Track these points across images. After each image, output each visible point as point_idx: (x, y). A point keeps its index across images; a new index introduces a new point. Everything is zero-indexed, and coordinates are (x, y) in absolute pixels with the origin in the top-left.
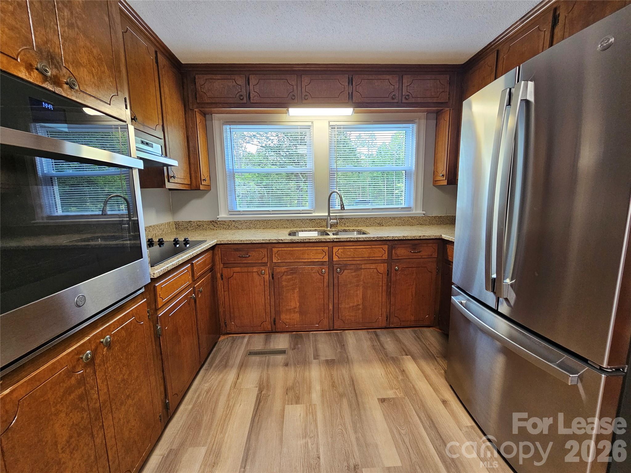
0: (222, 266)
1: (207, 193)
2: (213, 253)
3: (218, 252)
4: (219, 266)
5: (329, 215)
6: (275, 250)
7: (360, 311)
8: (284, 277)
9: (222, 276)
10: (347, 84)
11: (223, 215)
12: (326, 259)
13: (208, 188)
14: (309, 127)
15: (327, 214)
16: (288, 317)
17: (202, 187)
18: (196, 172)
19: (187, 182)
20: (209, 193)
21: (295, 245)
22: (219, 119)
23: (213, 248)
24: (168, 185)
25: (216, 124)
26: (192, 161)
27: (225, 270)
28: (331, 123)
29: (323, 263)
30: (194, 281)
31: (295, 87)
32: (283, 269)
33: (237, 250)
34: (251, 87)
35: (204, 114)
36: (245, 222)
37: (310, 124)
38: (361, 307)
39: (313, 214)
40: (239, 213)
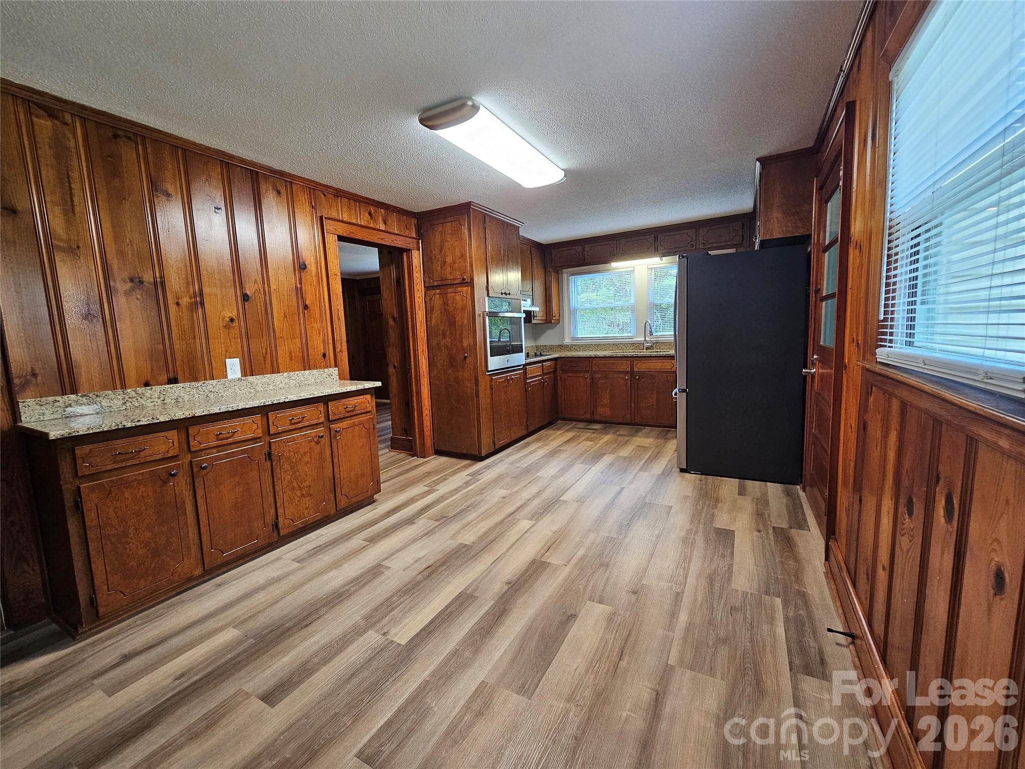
0: (561, 372)
1: (556, 326)
2: (556, 363)
3: (559, 363)
4: (559, 372)
5: (645, 340)
6: (594, 362)
7: (655, 411)
8: (600, 381)
9: (561, 378)
10: (653, 241)
11: (567, 341)
12: (629, 369)
13: (558, 321)
14: (632, 271)
15: (643, 339)
16: (602, 410)
17: (553, 321)
18: (550, 312)
19: (544, 318)
20: (558, 326)
21: (607, 359)
22: (567, 273)
23: (556, 359)
24: (533, 322)
25: (565, 276)
26: (548, 304)
27: (563, 375)
28: (649, 267)
29: (626, 373)
30: (544, 374)
31: (615, 249)
32: (599, 376)
33: (570, 362)
34: (586, 253)
35: (557, 272)
36: (582, 346)
37: (632, 269)
38: (655, 407)
39: (635, 340)
40: (578, 339)
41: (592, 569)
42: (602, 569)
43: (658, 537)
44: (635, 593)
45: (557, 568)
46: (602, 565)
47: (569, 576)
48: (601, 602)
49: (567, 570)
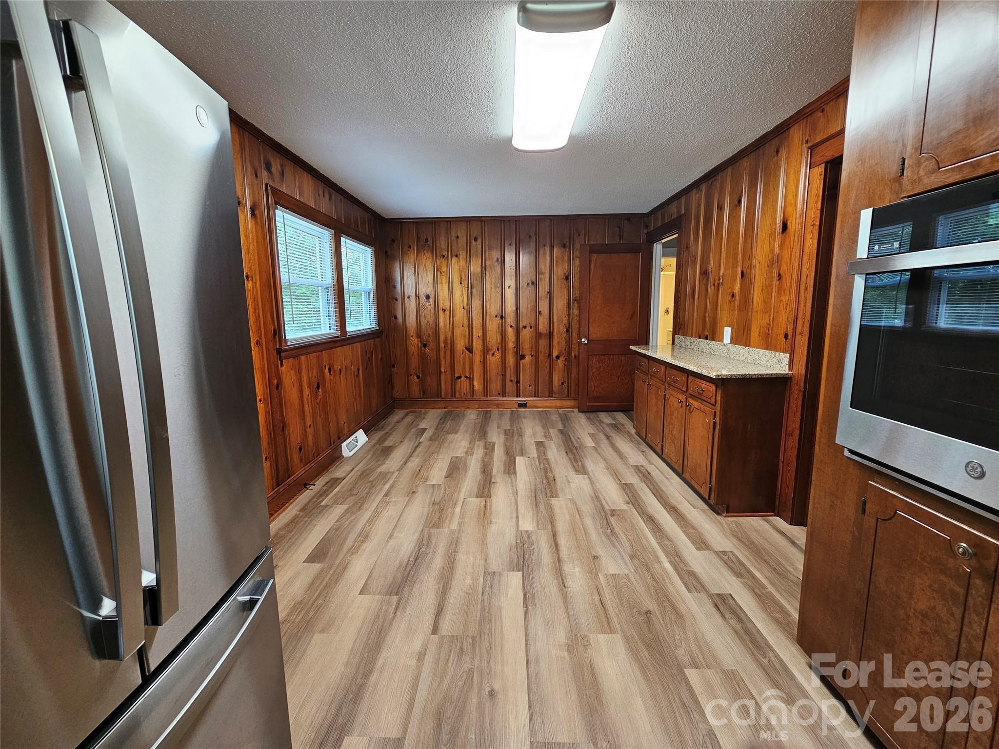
41: (445, 500)
42: (437, 501)
43: (391, 537)
44: (413, 492)
45: (470, 496)
46: (438, 504)
47: (459, 494)
48: (434, 485)
49: (462, 495)
